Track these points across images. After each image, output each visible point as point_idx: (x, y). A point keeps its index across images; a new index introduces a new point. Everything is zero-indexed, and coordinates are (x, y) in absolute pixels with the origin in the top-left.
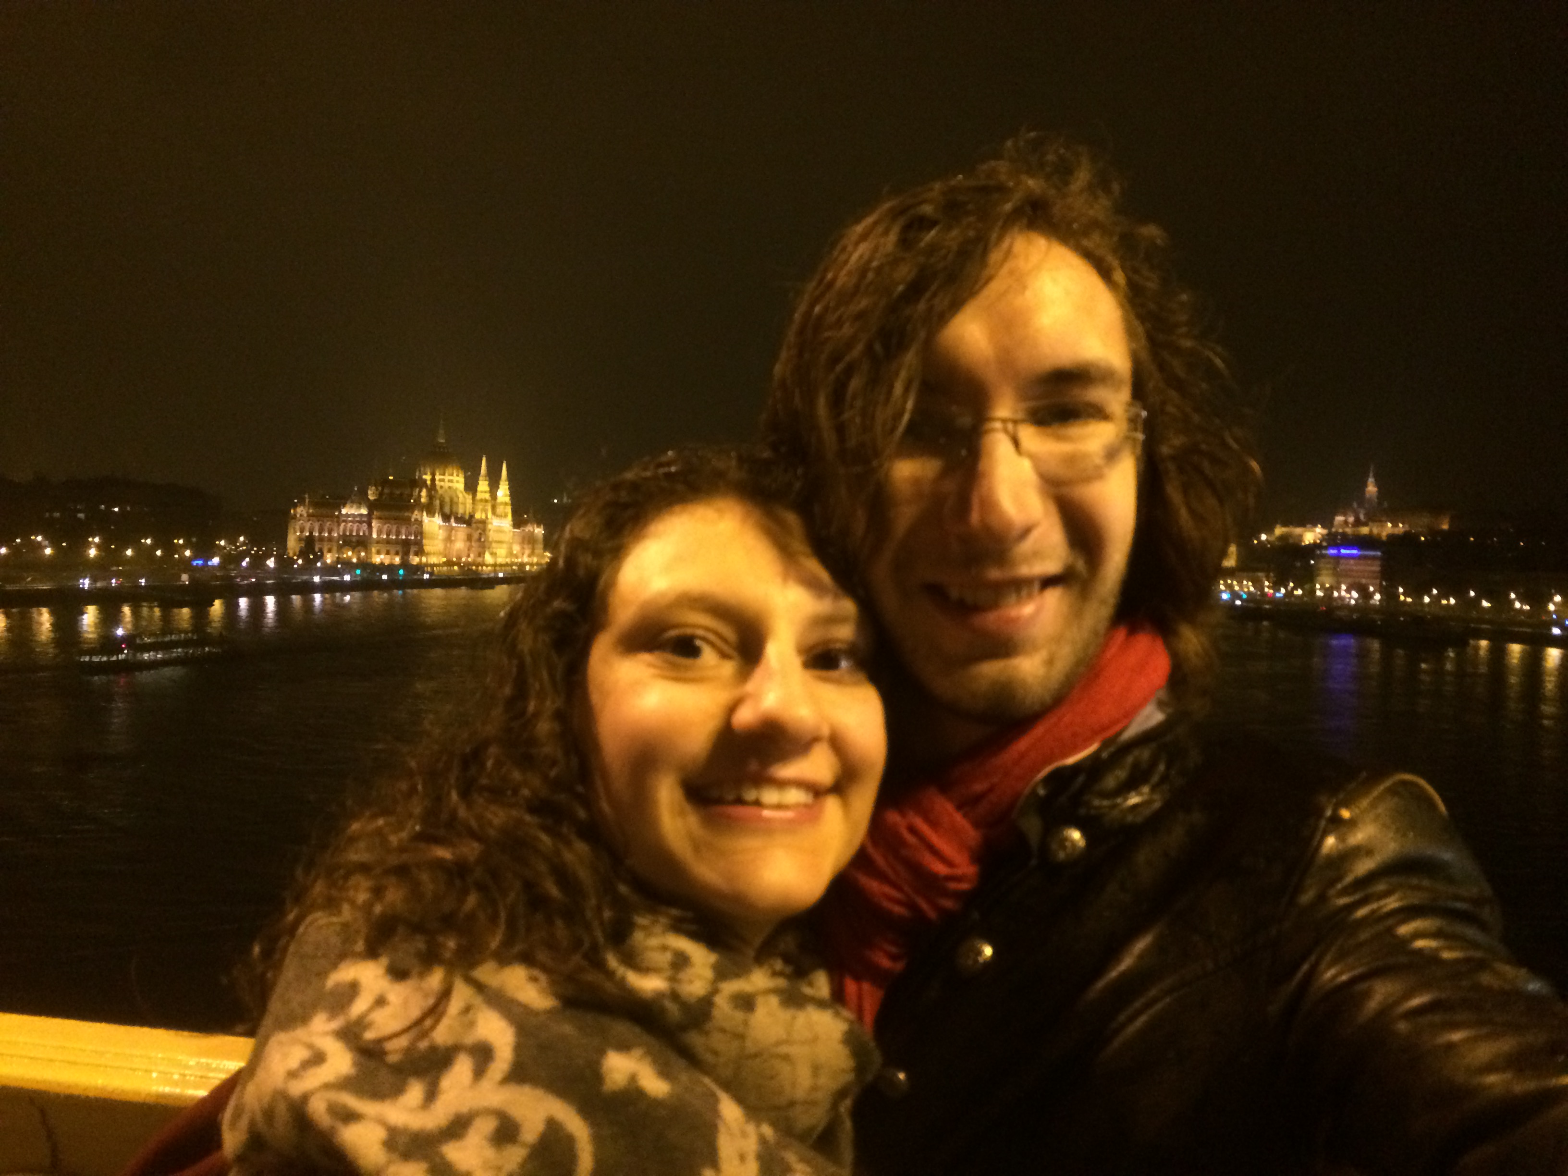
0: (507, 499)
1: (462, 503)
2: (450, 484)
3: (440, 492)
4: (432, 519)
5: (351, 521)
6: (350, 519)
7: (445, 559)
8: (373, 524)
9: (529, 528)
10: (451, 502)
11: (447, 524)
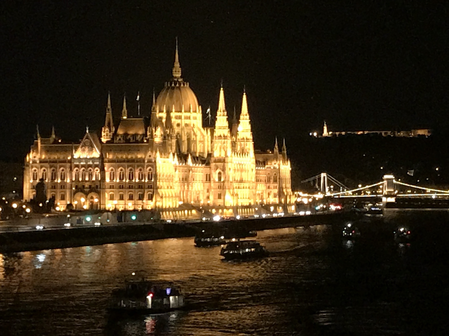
0: (249, 135)
1: (200, 141)
2: (187, 121)
3: (177, 130)
4: (166, 160)
5: (83, 166)
6: (82, 163)
7: (181, 203)
8: (106, 168)
9: (274, 164)
10: (189, 139)
11: (184, 164)
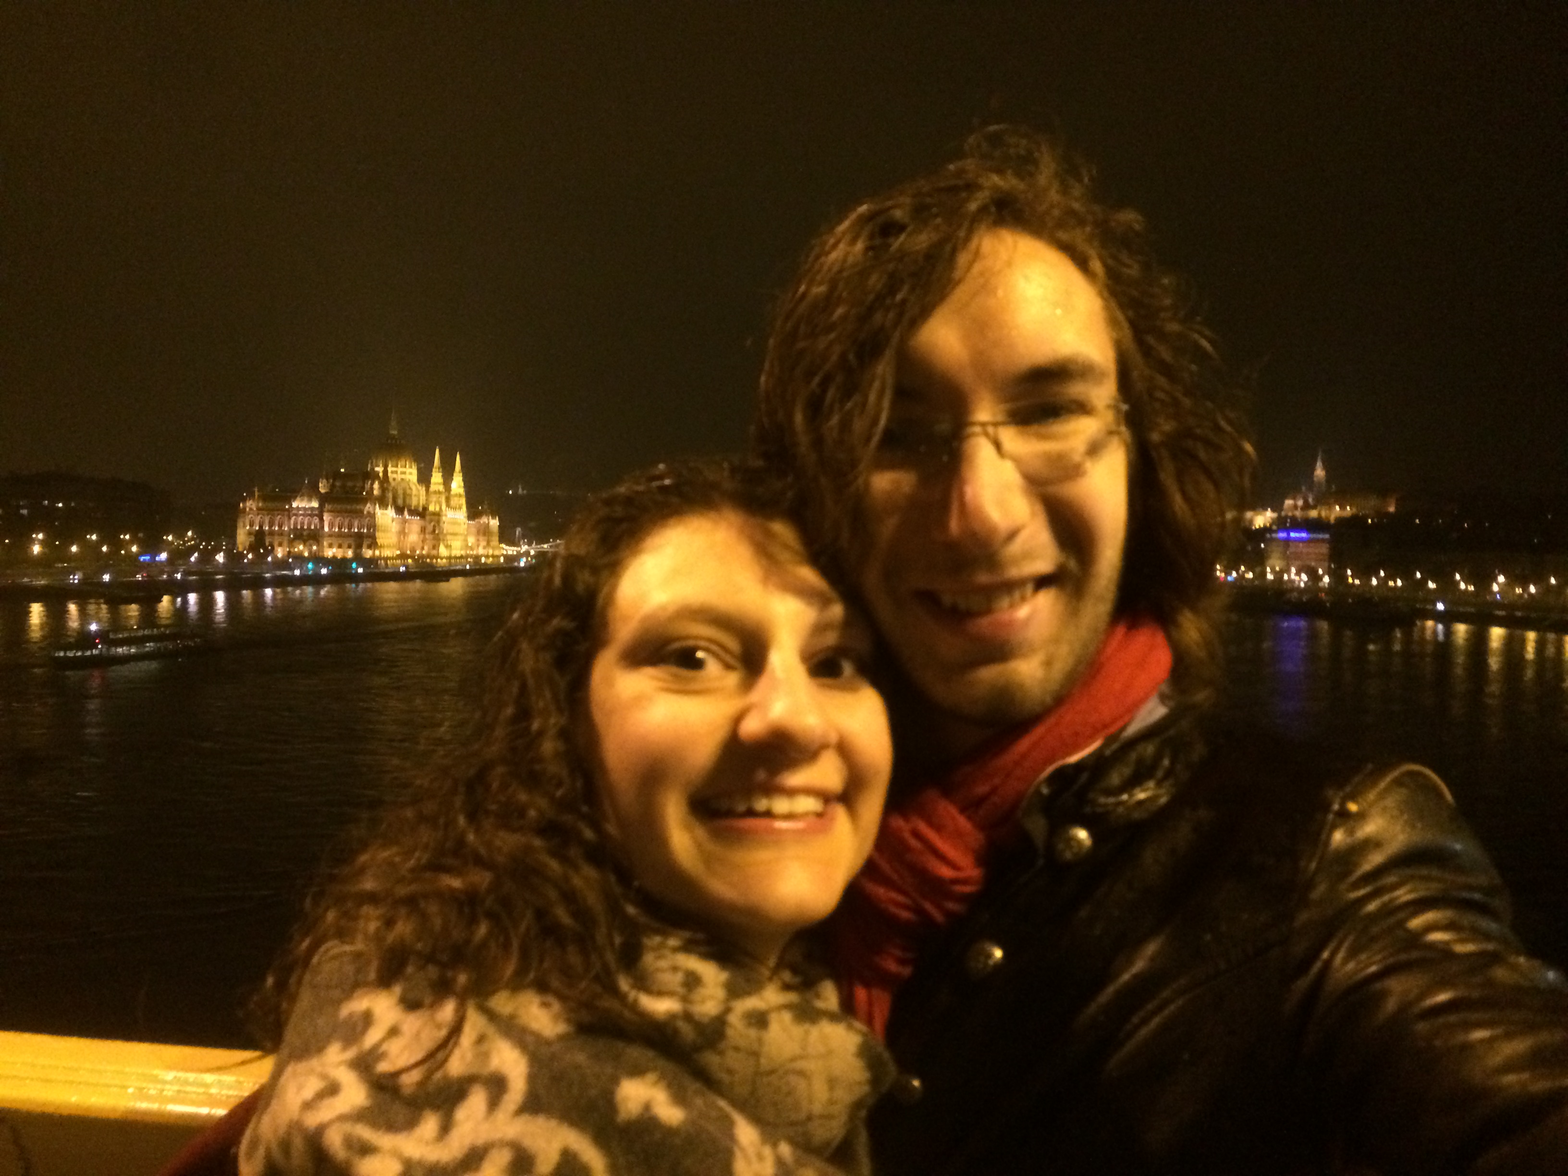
0: (462, 491)
1: (415, 495)
2: (403, 476)
3: (393, 484)
4: (385, 511)
5: (301, 515)
6: (300, 512)
7: (398, 552)
8: (324, 518)
9: (484, 520)
10: (405, 494)
11: (400, 517)
